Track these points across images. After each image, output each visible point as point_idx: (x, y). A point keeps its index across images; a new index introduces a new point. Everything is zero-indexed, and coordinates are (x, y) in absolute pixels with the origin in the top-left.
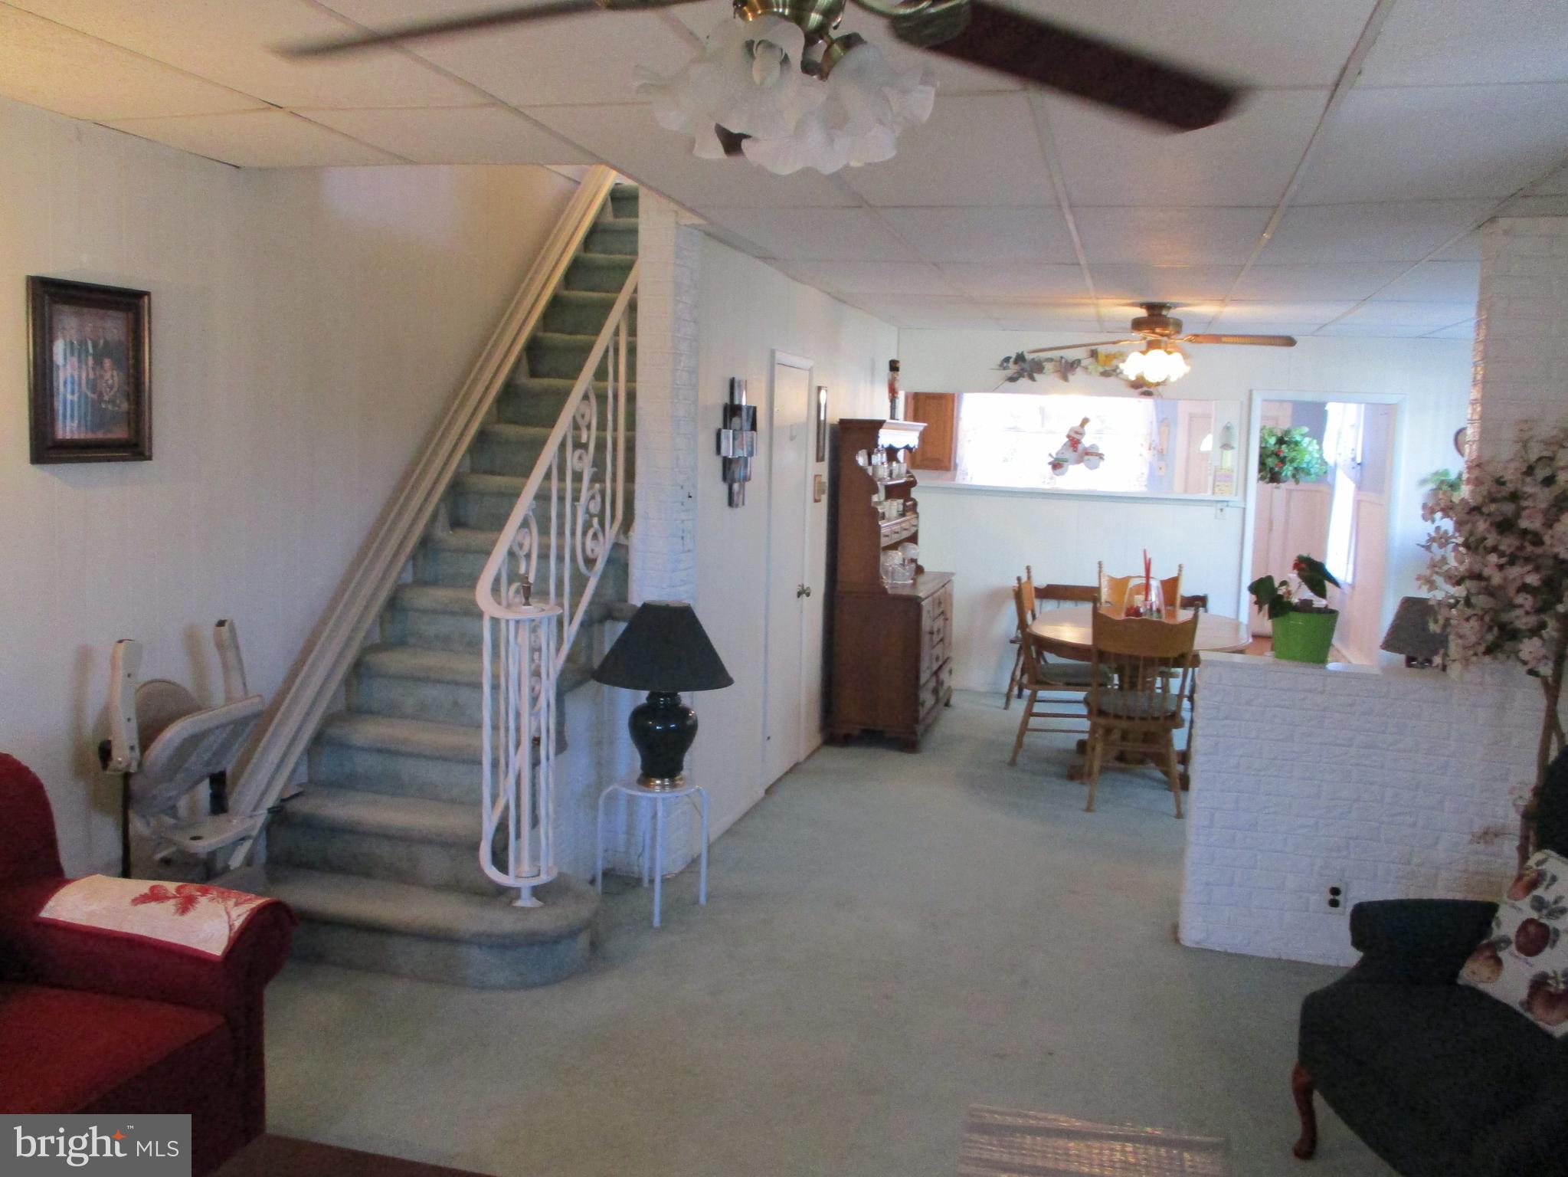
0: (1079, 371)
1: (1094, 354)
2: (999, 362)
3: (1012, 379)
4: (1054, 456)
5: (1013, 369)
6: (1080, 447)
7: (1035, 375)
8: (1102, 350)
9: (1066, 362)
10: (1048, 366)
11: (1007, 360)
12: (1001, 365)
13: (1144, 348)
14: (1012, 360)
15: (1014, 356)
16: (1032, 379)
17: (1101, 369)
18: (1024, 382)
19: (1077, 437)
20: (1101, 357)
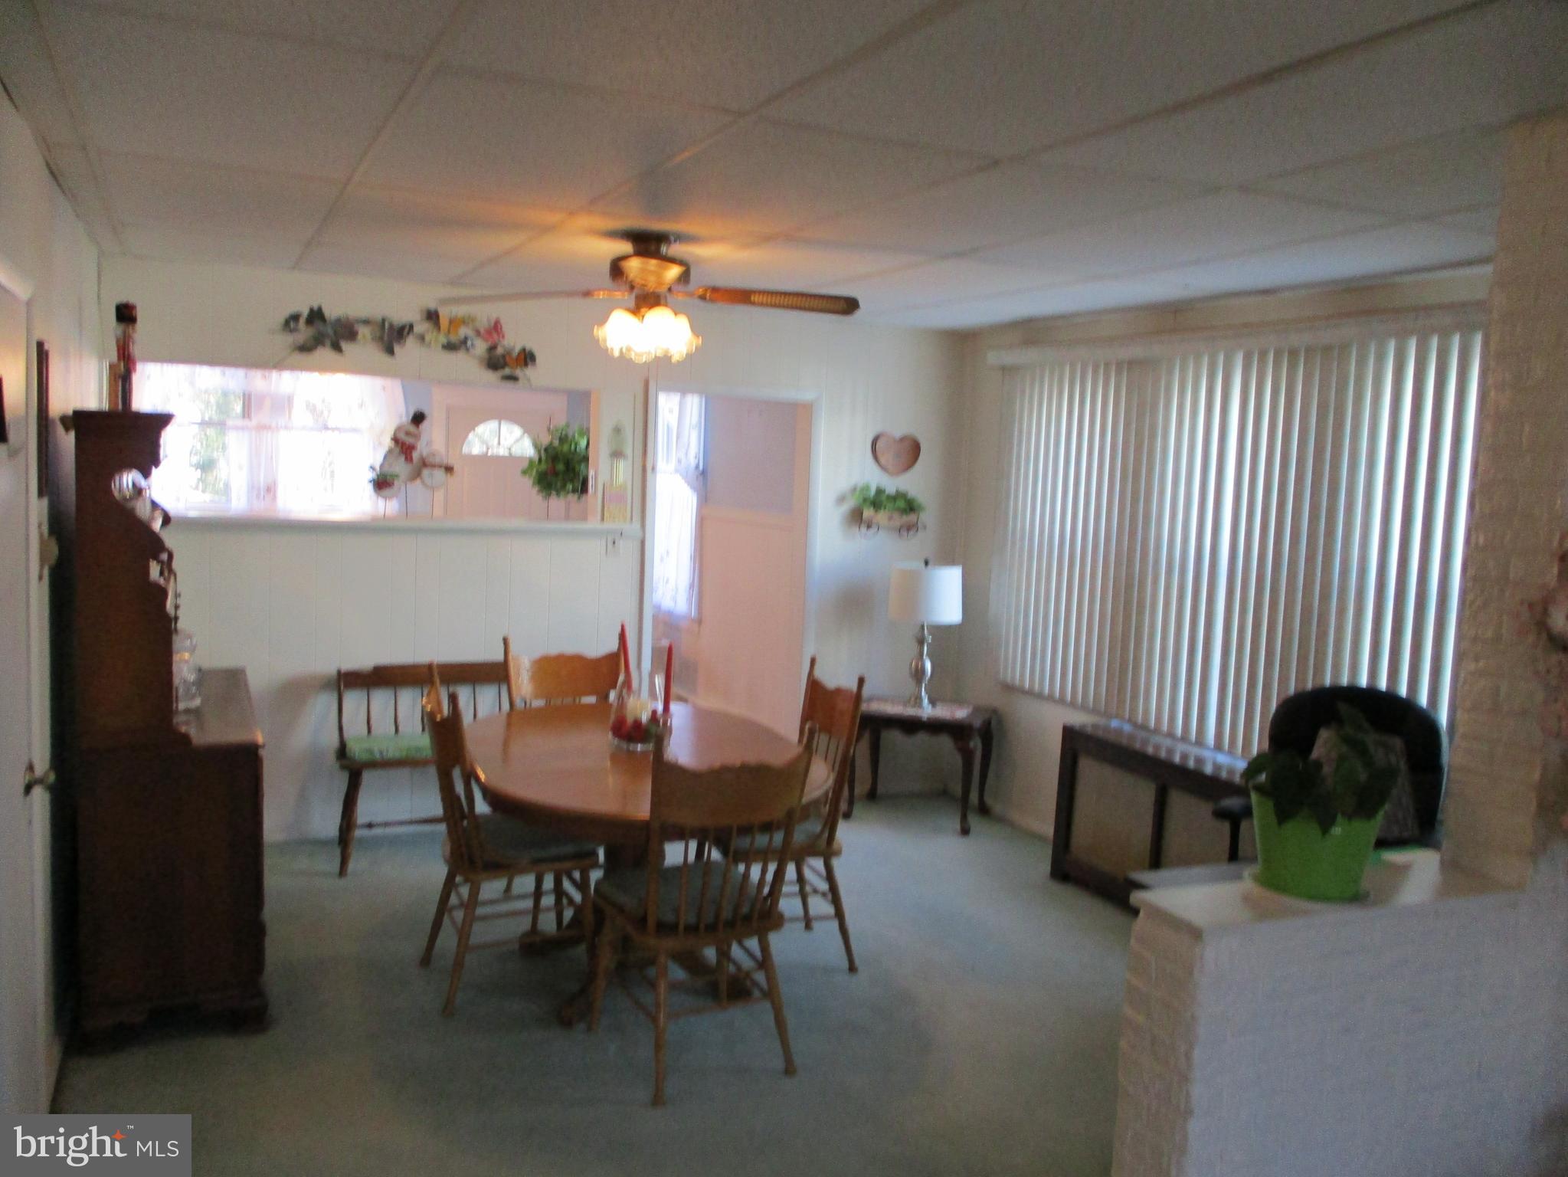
0: (410, 341)
1: (432, 316)
2: (282, 320)
3: (305, 348)
4: (378, 469)
5: (304, 333)
6: (415, 455)
7: (344, 345)
8: (445, 314)
9: (391, 326)
10: (364, 332)
11: (295, 318)
12: (287, 323)
13: (632, 304)
14: (302, 321)
15: (306, 312)
16: (337, 348)
17: (443, 339)
18: (324, 353)
19: (409, 440)
20: (444, 322)
